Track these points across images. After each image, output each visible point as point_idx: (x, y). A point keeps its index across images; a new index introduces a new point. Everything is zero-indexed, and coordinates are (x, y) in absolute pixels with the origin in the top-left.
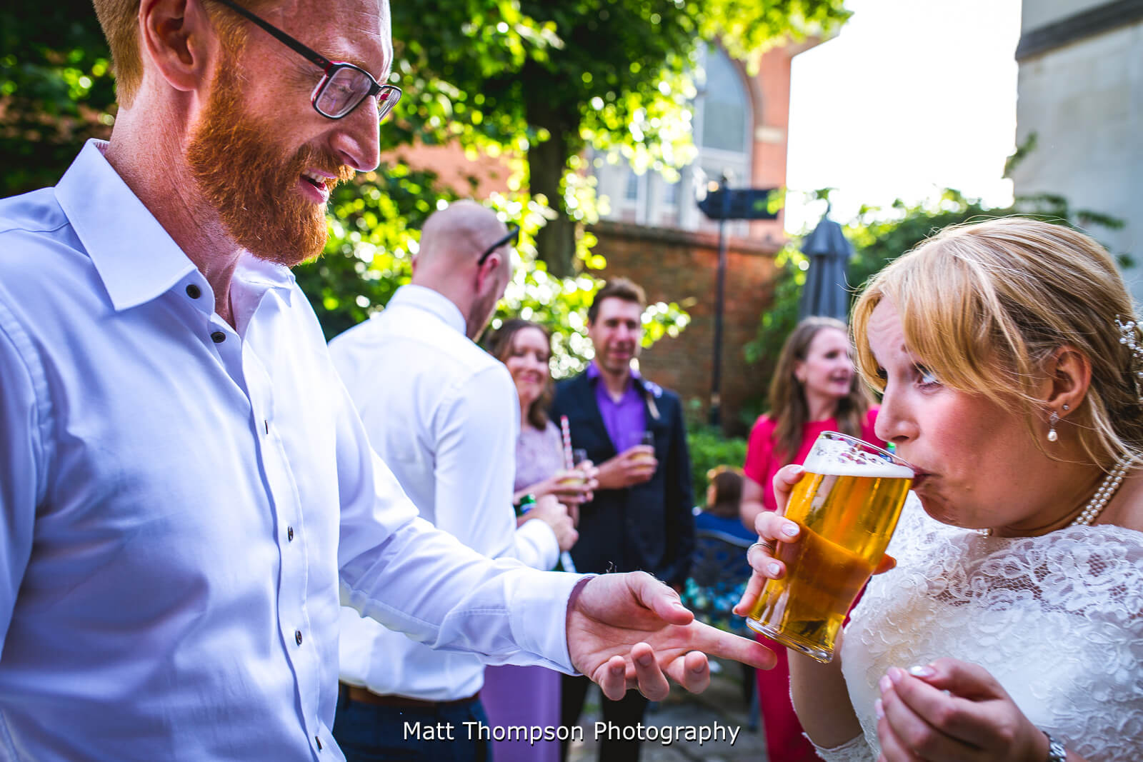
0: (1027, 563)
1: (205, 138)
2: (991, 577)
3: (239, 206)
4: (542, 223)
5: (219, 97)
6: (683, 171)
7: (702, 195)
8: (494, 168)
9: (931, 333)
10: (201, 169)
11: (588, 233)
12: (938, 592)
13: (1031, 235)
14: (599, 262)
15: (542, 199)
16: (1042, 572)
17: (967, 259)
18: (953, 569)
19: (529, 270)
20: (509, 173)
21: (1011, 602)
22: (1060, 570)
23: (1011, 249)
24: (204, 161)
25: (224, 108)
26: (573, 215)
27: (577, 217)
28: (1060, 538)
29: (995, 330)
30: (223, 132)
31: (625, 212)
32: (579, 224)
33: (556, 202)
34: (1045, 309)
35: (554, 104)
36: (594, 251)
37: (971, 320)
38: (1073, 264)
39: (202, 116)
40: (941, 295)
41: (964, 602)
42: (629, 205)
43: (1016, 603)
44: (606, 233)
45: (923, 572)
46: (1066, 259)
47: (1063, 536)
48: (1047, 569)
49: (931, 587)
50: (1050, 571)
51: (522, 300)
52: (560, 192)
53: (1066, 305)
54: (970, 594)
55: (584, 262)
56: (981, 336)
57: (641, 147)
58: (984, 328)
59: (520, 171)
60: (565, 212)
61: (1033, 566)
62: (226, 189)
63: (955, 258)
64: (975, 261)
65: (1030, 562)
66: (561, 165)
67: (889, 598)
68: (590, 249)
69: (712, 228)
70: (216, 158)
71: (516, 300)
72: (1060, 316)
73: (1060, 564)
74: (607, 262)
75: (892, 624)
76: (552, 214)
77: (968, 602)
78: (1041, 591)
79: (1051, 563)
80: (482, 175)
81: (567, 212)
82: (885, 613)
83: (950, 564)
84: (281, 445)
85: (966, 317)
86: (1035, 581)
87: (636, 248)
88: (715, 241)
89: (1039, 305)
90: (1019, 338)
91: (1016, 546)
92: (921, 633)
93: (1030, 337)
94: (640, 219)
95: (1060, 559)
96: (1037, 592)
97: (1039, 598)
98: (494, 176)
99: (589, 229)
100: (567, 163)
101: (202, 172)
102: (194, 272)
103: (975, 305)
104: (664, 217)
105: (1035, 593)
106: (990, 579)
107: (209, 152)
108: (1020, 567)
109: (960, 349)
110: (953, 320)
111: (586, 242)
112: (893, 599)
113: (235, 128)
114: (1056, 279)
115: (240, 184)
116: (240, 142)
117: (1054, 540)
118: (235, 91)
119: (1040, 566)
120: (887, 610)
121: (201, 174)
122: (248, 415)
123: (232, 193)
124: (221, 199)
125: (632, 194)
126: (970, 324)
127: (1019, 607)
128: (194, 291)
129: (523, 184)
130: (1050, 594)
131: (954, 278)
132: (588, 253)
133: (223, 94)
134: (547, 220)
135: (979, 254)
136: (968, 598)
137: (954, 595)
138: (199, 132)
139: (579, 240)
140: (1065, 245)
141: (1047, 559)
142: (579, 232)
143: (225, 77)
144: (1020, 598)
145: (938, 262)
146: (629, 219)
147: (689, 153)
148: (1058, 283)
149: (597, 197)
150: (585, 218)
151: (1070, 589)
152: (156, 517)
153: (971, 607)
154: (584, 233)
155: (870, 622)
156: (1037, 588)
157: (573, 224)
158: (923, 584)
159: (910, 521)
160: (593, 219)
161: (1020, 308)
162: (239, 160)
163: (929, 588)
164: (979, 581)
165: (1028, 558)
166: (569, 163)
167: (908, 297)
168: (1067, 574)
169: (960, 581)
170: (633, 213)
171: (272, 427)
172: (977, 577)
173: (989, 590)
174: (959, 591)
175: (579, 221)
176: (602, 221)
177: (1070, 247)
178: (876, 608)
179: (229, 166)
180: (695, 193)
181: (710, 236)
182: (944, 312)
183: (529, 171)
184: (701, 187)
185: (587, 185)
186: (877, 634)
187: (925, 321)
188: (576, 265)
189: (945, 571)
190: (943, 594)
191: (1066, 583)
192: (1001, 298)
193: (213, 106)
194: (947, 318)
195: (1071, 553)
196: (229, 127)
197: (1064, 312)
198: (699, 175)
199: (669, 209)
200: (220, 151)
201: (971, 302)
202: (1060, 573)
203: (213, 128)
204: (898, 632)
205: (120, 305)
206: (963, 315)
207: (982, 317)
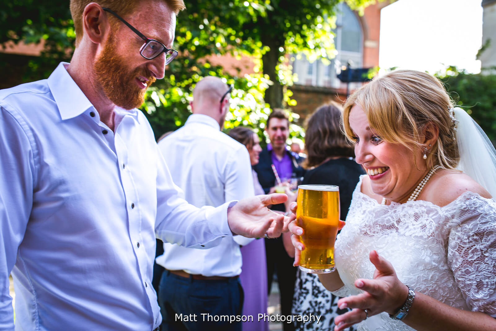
0: (393, 218)
1: (101, 61)
2: (382, 225)
3: (111, 86)
4: (267, 87)
5: (108, 47)
6: (332, 61)
7: (339, 72)
8: (248, 64)
9: (379, 121)
10: (99, 71)
11: (288, 90)
12: (363, 233)
13: (413, 76)
14: (294, 103)
15: (267, 76)
16: (399, 222)
17: (390, 89)
18: (369, 223)
19: (262, 108)
20: (254, 65)
21: (388, 234)
22: (404, 220)
23: (407, 84)
24: (100, 69)
25: (109, 51)
26: (282, 83)
27: (284, 83)
28: (405, 207)
29: (405, 118)
30: (108, 59)
31: (308, 80)
32: (285, 86)
33: (274, 77)
34: (422, 108)
35: (273, 35)
36: (291, 98)
37: (395, 114)
38: (431, 88)
39: (101, 53)
40: (382, 104)
41: (372, 236)
42: (309, 77)
43: (390, 234)
44: (297, 90)
45: (358, 225)
46: (428, 86)
47: (406, 206)
48: (400, 220)
49: (361, 231)
50: (401, 221)
51: (258, 120)
52: (276, 73)
53: (430, 105)
54: (374, 232)
55: (287, 103)
56: (399, 121)
57: (313, 51)
58: (400, 117)
59: (258, 64)
60: (278, 81)
61: (395, 220)
62: (106, 79)
63: (385, 89)
64: (393, 89)
65: (394, 218)
66: (276, 61)
67: (348, 237)
68: (290, 97)
69: (344, 86)
70: (105, 68)
71: (256, 120)
72: (428, 110)
73: (405, 218)
74: (297, 102)
75: (349, 247)
76: (271, 83)
77: (374, 236)
78: (398, 229)
79: (402, 218)
80: (242, 67)
81: (279, 81)
82: (346, 243)
83: (367, 221)
84: (130, 173)
85: (393, 114)
86: (396, 225)
87: (310, 96)
88: (345, 92)
89: (419, 106)
90: (413, 120)
91: (391, 212)
92: (358, 249)
93: (417, 120)
94: (314, 84)
95: (405, 215)
96: (397, 229)
97: (397, 232)
98: (247, 67)
99: (289, 88)
100: (279, 60)
101: (99, 72)
102: (92, 107)
103: (395, 108)
104: (325, 82)
105: (396, 230)
106: (381, 226)
107: (102, 66)
108: (391, 220)
109: (391, 127)
110: (387, 114)
111: (288, 94)
112: (349, 237)
113: (112, 58)
114: (425, 95)
115: (112, 78)
116: (114, 63)
117: (403, 208)
118: (113, 45)
119: (398, 219)
120: (347, 242)
121: (99, 73)
122: (116, 161)
123: (109, 81)
124: (104, 83)
125: (310, 72)
126: (394, 116)
127: (391, 236)
128: (92, 114)
129: (260, 70)
130: (401, 230)
131: (386, 97)
132: (289, 99)
133: (109, 46)
134: (269, 85)
135: (394, 86)
136: (374, 234)
137: (369, 233)
138: (100, 58)
139: (285, 93)
140: (426, 79)
141: (400, 216)
142: (285, 90)
143: (111, 40)
144: (391, 232)
145: (378, 91)
146: (309, 84)
147: (334, 53)
148: (426, 96)
149: (292, 74)
150: (287, 83)
151: (407, 227)
152: (76, 193)
153: (374, 238)
154: (287, 90)
155: (342, 247)
156: (397, 228)
157: (282, 86)
158: (358, 230)
159: (356, 203)
160: (291, 84)
161: (413, 108)
162: (113, 69)
163: (360, 232)
164: (377, 227)
165: (394, 217)
166: (280, 60)
167: (369, 106)
168: (407, 221)
169: (371, 228)
170: (311, 80)
171: (126, 167)
172: (377, 226)
173: (381, 230)
174: (371, 232)
175: (285, 85)
176: (295, 84)
177: (428, 80)
178: (344, 241)
179: (109, 72)
180: (335, 71)
181: (343, 90)
182: (384, 112)
183: (263, 64)
184: (339, 68)
185: (288, 69)
186: (344, 251)
187: (376, 116)
188: (284, 104)
189: (366, 224)
190: (365, 233)
191: (407, 225)
192: (406, 105)
193: (105, 49)
194: (385, 114)
195: (408, 213)
196: (110, 58)
197: (429, 108)
198: (338, 63)
199: (327, 78)
200: (106, 66)
201: (394, 107)
202: (404, 221)
203: (105, 57)
204: (351, 250)
205: (64, 118)
206: (391, 113)
207: (398, 113)
